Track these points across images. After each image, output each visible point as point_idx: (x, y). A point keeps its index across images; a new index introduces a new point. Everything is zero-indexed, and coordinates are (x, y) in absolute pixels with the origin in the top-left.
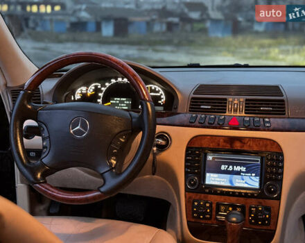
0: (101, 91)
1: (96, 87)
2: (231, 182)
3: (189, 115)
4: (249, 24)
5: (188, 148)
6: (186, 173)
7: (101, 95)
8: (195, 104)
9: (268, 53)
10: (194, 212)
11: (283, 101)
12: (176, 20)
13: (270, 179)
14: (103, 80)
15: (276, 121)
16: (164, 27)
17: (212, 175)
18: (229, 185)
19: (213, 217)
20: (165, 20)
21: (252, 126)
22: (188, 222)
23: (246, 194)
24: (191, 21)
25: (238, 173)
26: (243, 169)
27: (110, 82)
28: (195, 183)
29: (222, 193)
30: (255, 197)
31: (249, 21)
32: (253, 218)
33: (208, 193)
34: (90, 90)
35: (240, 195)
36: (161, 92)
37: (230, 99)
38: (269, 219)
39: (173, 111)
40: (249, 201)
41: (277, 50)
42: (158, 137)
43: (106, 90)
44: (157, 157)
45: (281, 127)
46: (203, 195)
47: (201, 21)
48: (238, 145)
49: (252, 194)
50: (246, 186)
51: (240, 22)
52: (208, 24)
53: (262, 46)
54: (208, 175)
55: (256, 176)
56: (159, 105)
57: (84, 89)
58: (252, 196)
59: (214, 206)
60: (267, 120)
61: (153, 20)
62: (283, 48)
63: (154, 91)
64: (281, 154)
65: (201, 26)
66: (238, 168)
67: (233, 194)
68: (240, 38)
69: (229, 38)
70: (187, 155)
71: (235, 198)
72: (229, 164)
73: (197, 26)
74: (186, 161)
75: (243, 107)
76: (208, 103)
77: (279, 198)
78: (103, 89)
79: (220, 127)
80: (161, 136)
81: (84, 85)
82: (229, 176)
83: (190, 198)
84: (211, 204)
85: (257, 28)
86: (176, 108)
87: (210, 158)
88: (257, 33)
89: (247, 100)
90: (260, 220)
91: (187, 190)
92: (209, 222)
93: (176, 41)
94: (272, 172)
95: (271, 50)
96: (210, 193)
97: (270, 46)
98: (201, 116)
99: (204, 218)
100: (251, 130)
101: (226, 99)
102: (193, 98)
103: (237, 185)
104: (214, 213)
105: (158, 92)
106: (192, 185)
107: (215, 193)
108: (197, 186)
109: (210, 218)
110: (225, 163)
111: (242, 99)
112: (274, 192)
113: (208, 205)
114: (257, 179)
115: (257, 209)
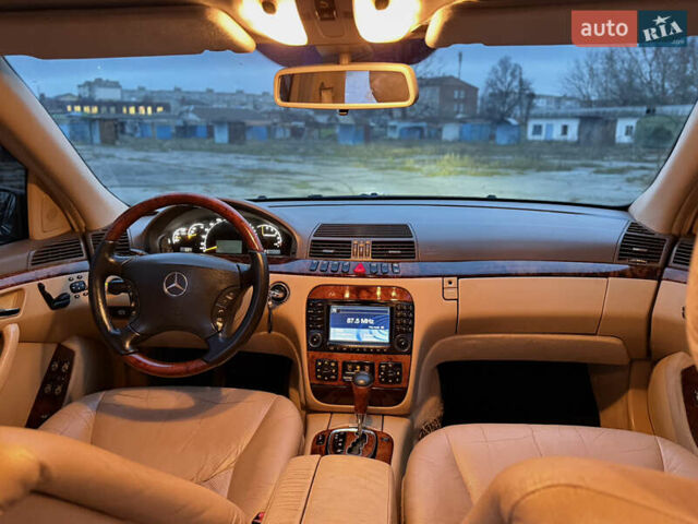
0: (205, 233)
1: (198, 227)
2: (358, 336)
3: (309, 261)
4: (382, 130)
5: (309, 301)
6: (308, 329)
7: (205, 237)
8: (317, 249)
9: (403, 163)
10: (317, 373)
11: (412, 242)
12: (301, 124)
13: (401, 332)
14: (207, 219)
15: (404, 266)
16: (288, 134)
17: (337, 330)
18: (355, 339)
19: (340, 377)
20: (287, 124)
21: (379, 273)
22: (311, 385)
23: (375, 349)
24: (317, 125)
25: (366, 326)
26: (371, 322)
27: (215, 221)
28: (318, 340)
29: (349, 351)
30: (384, 353)
31: (381, 126)
32: (383, 376)
33: (332, 351)
34: (191, 233)
35: (368, 351)
36: (277, 233)
37: (355, 241)
38: (400, 377)
39: (291, 256)
40: (379, 357)
41: (412, 160)
42: (273, 289)
43: (211, 231)
44: (274, 312)
45: (411, 274)
46: (327, 354)
47: (329, 126)
48: (364, 295)
49: (382, 350)
50: (375, 340)
51: (372, 127)
52: (337, 130)
53: (396, 156)
54: (332, 330)
55: (385, 329)
56: (275, 248)
57: (183, 230)
58: (382, 352)
59: (340, 365)
60: (395, 265)
61: (275, 124)
62: (418, 157)
63: (269, 232)
64: (412, 304)
65: (330, 131)
66: (365, 321)
67: (361, 351)
68: (372, 146)
69: (361, 147)
70: (308, 307)
71: (363, 355)
72: (355, 317)
73: (325, 132)
74: (308, 315)
75: (369, 250)
76: (329, 247)
77: (410, 353)
78: (207, 230)
79: (345, 275)
80: (278, 287)
81: (182, 226)
82: (355, 330)
83: (313, 357)
84: (336, 363)
85: (390, 134)
86: (294, 253)
87: (334, 310)
88: (391, 140)
89: (373, 242)
90: (391, 378)
91: (309, 349)
92: (335, 384)
93: (301, 150)
94: (402, 324)
95: (407, 159)
96: (335, 351)
97: (404, 156)
98: (322, 262)
99: (330, 380)
100: (379, 277)
101: (350, 242)
102: (313, 241)
103: (364, 339)
104: (340, 373)
105: (274, 232)
106: (314, 343)
107: (341, 351)
108: (321, 343)
109: (335, 380)
110: (351, 316)
111: (369, 241)
112: (406, 346)
113: (333, 364)
114: (387, 332)
115: (387, 365)
